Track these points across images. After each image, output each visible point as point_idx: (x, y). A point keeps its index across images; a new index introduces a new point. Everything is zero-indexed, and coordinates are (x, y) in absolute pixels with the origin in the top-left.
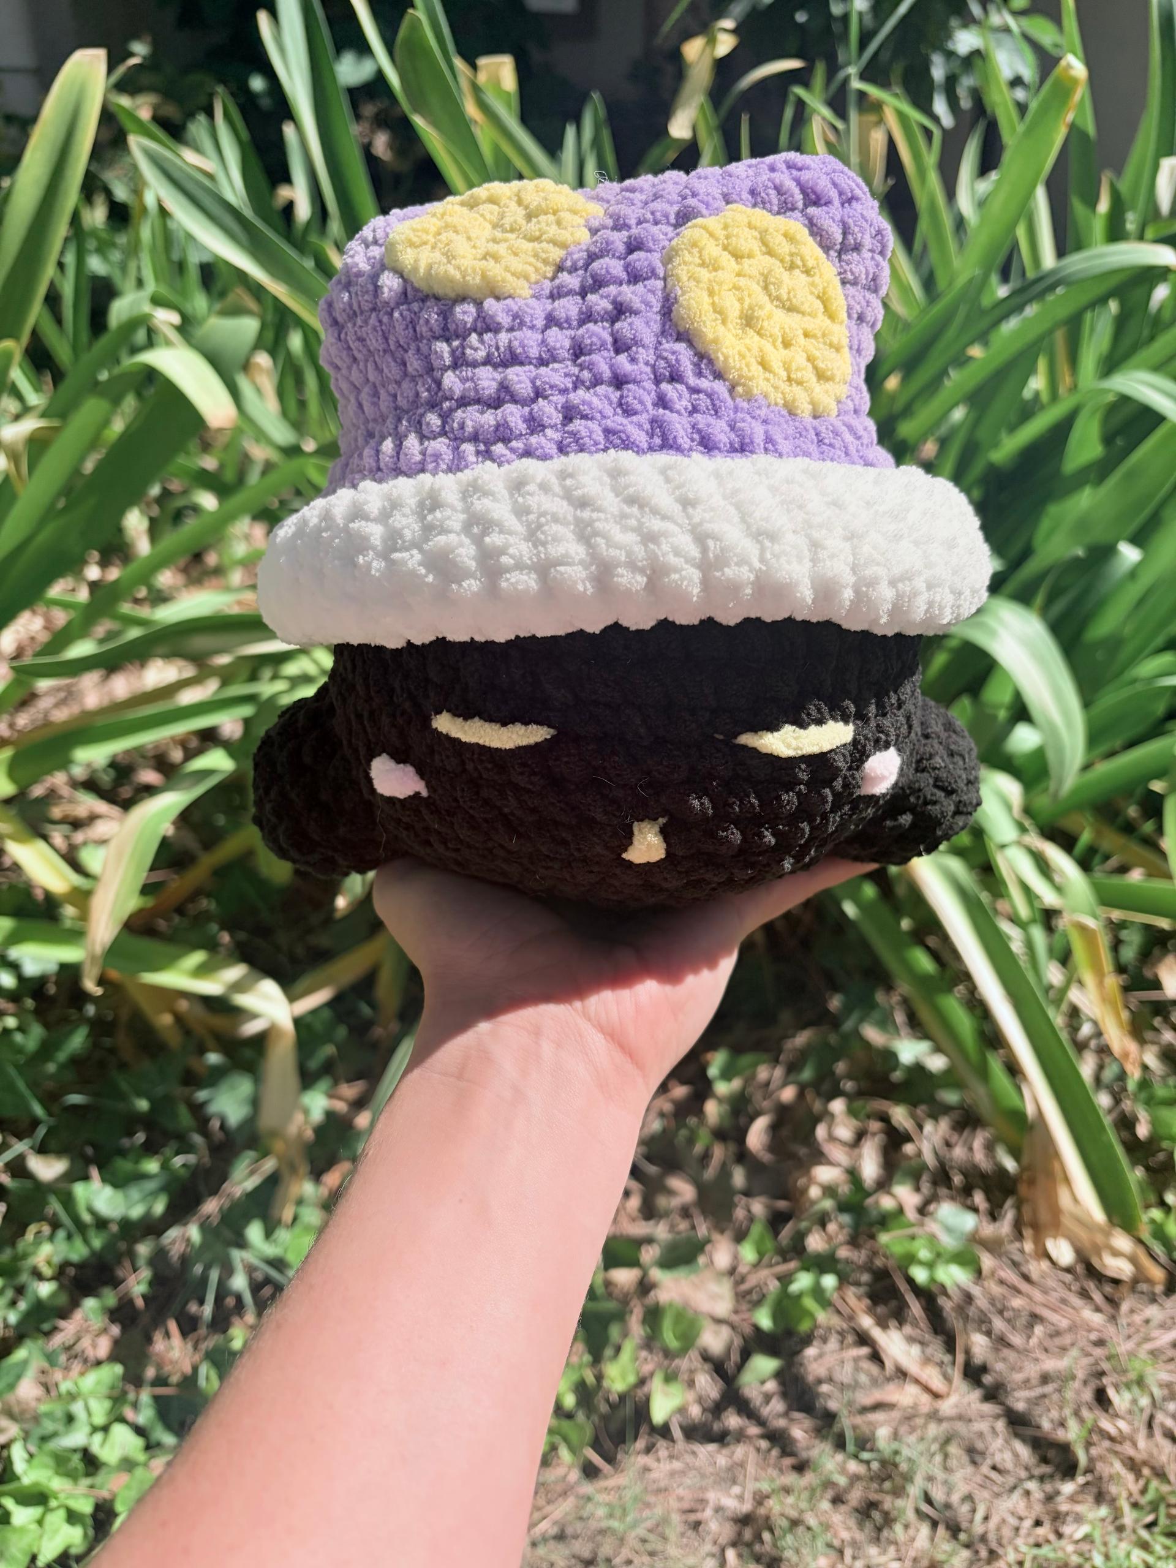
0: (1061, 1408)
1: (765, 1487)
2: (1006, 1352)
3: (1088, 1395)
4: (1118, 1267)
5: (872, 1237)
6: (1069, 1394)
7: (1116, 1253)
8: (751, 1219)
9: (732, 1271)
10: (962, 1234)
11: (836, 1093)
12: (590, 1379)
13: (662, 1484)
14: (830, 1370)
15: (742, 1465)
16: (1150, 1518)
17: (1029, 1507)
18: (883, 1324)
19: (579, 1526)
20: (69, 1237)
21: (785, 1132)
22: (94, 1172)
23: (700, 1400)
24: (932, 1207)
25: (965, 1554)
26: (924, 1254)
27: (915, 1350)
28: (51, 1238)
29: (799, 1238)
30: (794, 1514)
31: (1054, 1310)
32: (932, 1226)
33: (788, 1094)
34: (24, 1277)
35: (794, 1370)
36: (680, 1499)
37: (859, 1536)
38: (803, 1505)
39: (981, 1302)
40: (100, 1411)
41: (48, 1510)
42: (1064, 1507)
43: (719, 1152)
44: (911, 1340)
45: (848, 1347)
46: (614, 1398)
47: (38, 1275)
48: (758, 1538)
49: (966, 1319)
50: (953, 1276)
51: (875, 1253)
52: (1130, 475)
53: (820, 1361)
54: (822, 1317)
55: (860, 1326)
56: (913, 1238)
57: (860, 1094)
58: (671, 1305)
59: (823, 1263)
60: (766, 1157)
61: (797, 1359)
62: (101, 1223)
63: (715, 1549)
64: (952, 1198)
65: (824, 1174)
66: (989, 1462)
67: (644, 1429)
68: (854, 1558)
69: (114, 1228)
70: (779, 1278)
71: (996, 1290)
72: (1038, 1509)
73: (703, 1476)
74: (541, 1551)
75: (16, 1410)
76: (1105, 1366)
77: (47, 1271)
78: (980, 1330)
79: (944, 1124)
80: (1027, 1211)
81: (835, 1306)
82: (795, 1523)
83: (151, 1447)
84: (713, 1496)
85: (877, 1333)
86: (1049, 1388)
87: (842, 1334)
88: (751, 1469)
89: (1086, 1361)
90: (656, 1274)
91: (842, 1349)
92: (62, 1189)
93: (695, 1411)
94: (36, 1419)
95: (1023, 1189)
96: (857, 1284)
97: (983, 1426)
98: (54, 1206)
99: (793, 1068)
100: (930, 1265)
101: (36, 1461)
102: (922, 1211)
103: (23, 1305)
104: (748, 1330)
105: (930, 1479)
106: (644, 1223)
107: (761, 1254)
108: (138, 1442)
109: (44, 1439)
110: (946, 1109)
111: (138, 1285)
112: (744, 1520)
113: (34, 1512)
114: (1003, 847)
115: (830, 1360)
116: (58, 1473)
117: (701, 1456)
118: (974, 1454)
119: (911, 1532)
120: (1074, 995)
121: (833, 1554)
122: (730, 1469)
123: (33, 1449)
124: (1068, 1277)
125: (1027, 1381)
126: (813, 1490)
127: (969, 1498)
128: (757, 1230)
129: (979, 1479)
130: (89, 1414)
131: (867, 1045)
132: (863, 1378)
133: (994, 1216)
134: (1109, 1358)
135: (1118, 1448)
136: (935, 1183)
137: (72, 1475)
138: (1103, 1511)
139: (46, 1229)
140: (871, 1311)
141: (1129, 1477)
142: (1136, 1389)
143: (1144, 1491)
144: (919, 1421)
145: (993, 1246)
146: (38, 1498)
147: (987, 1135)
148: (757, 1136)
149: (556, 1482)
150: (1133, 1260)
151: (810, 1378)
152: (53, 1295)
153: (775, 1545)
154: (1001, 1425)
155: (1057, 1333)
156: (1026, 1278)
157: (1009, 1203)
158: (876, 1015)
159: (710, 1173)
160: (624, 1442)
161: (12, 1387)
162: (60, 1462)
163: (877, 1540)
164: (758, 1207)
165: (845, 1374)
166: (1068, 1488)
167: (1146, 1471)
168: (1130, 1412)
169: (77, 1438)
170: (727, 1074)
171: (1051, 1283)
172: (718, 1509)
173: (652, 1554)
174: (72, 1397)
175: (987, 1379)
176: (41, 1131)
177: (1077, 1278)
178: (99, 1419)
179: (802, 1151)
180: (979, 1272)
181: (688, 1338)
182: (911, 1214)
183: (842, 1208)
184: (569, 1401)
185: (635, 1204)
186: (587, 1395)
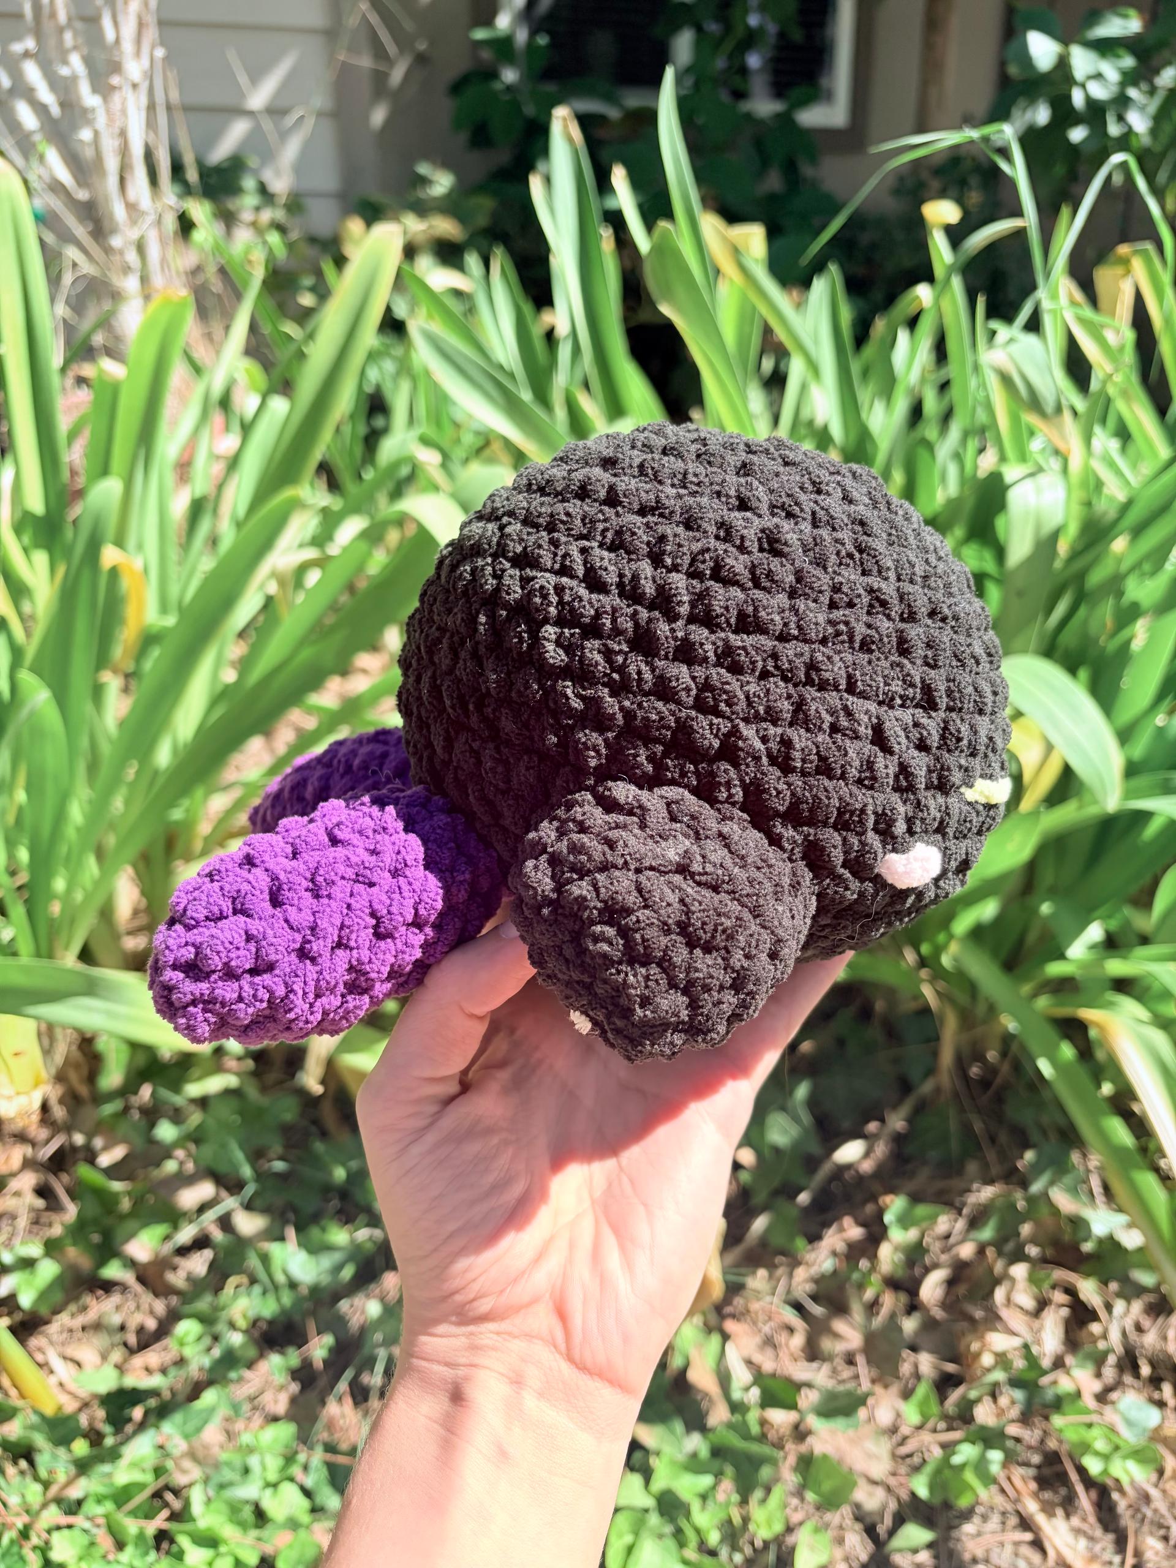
5: (1046, 1418)
8: (917, 1376)
9: (893, 1430)
10: (1144, 1430)
11: (1018, 1256)
12: (737, 1520)
14: (987, 1551)
18: (1048, 1509)
20: (264, 1293)
21: (961, 1290)
22: (291, 1232)
23: (848, 1559)
24: (1114, 1396)
26: (1100, 1445)
27: (1083, 1543)
28: (249, 1292)
29: (968, 1406)
32: (1111, 1416)
33: (966, 1251)
34: (221, 1327)
35: (951, 1545)
39: (1160, 1505)
40: (273, 1465)
41: (218, 1555)
43: (889, 1301)
44: (1077, 1532)
45: (1010, 1529)
46: (758, 1543)
47: (232, 1326)
49: (1141, 1520)
50: (1131, 1472)
51: (1047, 1435)
53: (979, 1539)
54: (984, 1494)
55: (1025, 1510)
56: (1090, 1426)
57: (1044, 1260)
58: (825, 1457)
59: (990, 1438)
60: (938, 1313)
61: (955, 1534)
62: (293, 1285)
64: (1138, 1389)
65: (998, 1341)
69: (304, 1291)
70: (944, 1446)
75: (200, 1454)
77: (242, 1323)
78: (1155, 1535)
79: (1137, 1306)
81: (999, 1485)
83: (316, 1510)
85: (1041, 1519)
87: (1004, 1515)
90: (813, 1422)
91: (1003, 1530)
92: (259, 1244)
94: (217, 1466)
96: (1026, 1464)
98: (253, 1262)
99: (975, 1222)
100: (1106, 1458)
101: (213, 1506)
102: (1102, 1398)
103: (217, 1352)
104: (904, 1496)
106: (806, 1364)
107: (925, 1418)
108: (304, 1503)
109: (222, 1486)
110: (1140, 1290)
111: (319, 1348)
113: (206, 1553)
115: (989, 1540)
116: (231, 1521)
123: (211, 1493)
128: (923, 1390)
130: (264, 1468)
131: (1055, 1211)
132: (1023, 1565)
136: (1120, 1367)
137: (243, 1525)
139: (244, 1279)
140: (1035, 1495)
146: (210, 1541)
148: (932, 1288)
151: (967, 1556)
152: (243, 1346)
158: (1068, 1179)
161: (199, 1430)
162: (234, 1510)
164: (926, 1362)
165: (1003, 1558)
169: (249, 1491)
170: (905, 1221)
174: (250, 1450)
176: (250, 1189)
178: (272, 1476)
179: (979, 1314)
180: (1161, 1472)
181: (842, 1489)
183: (1015, 1382)
184: (714, 1538)
185: (798, 1341)
186: (733, 1534)
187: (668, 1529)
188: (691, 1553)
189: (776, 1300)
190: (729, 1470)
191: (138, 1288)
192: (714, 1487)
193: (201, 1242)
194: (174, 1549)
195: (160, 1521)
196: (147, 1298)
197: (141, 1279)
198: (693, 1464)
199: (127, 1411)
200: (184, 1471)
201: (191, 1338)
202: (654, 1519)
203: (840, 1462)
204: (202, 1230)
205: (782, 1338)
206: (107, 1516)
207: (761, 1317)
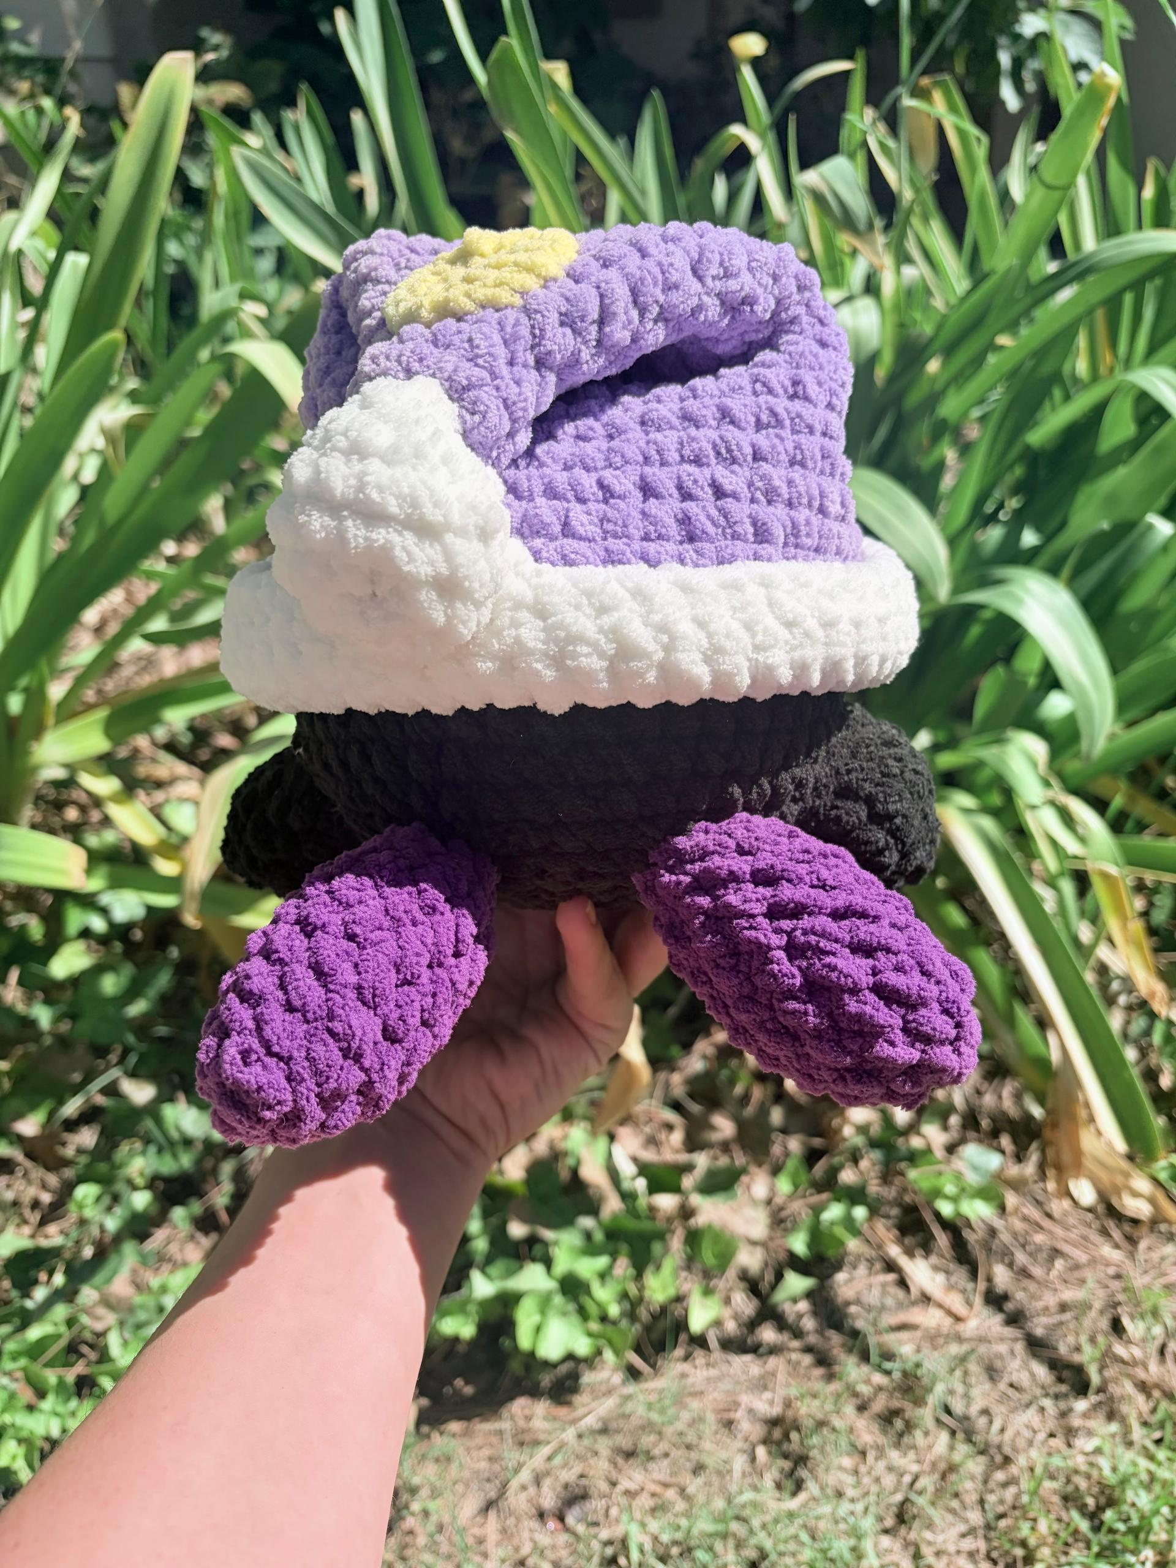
0: (1077, 1334)
1: (793, 1392)
2: (1027, 1282)
3: (1104, 1323)
4: (1137, 1207)
5: (902, 1174)
6: (1087, 1322)
7: (1136, 1194)
8: (787, 1154)
9: (769, 1202)
10: (988, 1173)
12: (633, 1290)
13: (698, 1388)
14: (858, 1293)
15: (773, 1374)
16: (1157, 1435)
17: (1044, 1422)
18: (910, 1253)
19: (621, 1423)
20: (160, 1151)
22: (182, 1097)
23: (736, 1317)
24: (960, 1148)
25: (982, 1459)
26: (950, 1189)
27: (940, 1278)
28: (143, 1153)
29: (833, 1173)
30: (820, 1416)
31: (1076, 1246)
32: (958, 1164)
34: (120, 1187)
35: (826, 1290)
36: (715, 1400)
37: (882, 1440)
38: (829, 1407)
39: (1005, 1237)
42: (1076, 1422)
43: (758, 1093)
44: (936, 1268)
45: (877, 1273)
46: (655, 1307)
47: (132, 1185)
48: (786, 1437)
49: (989, 1250)
50: (978, 1210)
51: (904, 1190)
52: (1159, 450)
53: (849, 1285)
54: (853, 1244)
55: (887, 1254)
56: (940, 1174)
58: (710, 1227)
59: (855, 1195)
60: (803, 1099)
61: (829, 1282)
62: (188, 1141)
63: (746, 1446)
64: (980, 1141)
65: (857, 1115)
66: (1006, 1379)
67: (683, 1337)
68: (877, 1459)
69: (200, 1147)
70: (812, 1209)
71: (1018, 1225)
72: (1052, 1424)
73: (737, 1383)
74: (586, 1442)
75: (114, 1301)
76: (1121, 1297)
77: (140, 1181)
78: (1002, 1262)
80: (1050, 1152)
81: (864, 1235)
82: (821, 1424)
84: (745, 1399)
85: (903, 1261)
86: (1067, 1316)
87: (870, 1262)
88: (781, 1377)
89: (1101, 1293)
90: (696, 1199)
91: (870, 1274)
92: (152, 1110)
93: (731, 1327)
94: (131, 1309)
95: (1047, 1133)
96: (887, 1217)
97: (1002, 1348)
98: (146, 1124)
102: (951, 1149)
103: (119, 1214)
104: (782, 1256)
105: (951, 1392)
106: (686, 1153)
107: (796, 1186)
109: (138, 1327)
111: (220, 1196)
112: (774, 1422)
114: (1033, 807)
115: (859, 1284)
117: (735, 1365)
118: (992, 1372)
119: (930, 1439)
120: (1103, 952)
121: (857, 1458)
122: (762, 1377)
123: (127, 1335)
124: (1090, 1216)
125: (1046, 1309)
126: (838, 1396)
127: (985, 1412)
128: (791, 1164)
129: (995, 1395)
132: (889, 1302)
133: (1019, 1157)
134: (1125, 1290)
135: (1130, 1370)
136: (963, 1126)
138: (1114, 1427)
139: (138, 1145)
140: (900, 1241)
141: (1140, 1399)
142: (1149, 1318)
143: (1154, 1411)
144: (941, 1341)
145: (1017, 1185)
147: (1016, 1084)
149: (601, 1383)
150: (1152, 1201)
151: (840, 1300)
152: (148, 1205)
153: (802, 1443)
154: (1020, 1347)
155: (1077, 1267)
156: (1049, 1216)
157: (1034, 1146)
159: (749, 1111)
160: (664, 1350)
161: (109, 1281)
163: (897, 1445)
164: (795, 1144)
165: (873, 1297)
166: (1081, 1405)
167: (1156, 1393)
168: (1144, 1340)
171: (1071, 1221)
172: (751, 1411)
173: (689, 1447)
174: (163, 1291)
175: (1009, 1306)
176: (133, 1059)
177: (1097, 1217)
180: (1002, 1209)
181: (725, 1257)
182: (939, 1153)
183: (874, 1144)
184: (614, 1310)
185: (677, 1137)
186: (632, 1304)
187: (571, 1307)
188: (594, 1326)
189: (654, 1102)
190: (624, 1248)
191: (28, 1164)
192: (611, 1267)
193: (89, 1116)
194: (96, 1390)
195: (80, 1368)
196: (37, 1172)
197: (30, 1155)
198: (590, 1249)
199: (32, 1273)
200: (98, 1318)
201: (90, 1201)
202: (558, 1300)
203: (723, 1229)
204: (87, 1101)
205: (663, 1136)
206: (24, 1369)
207: (642, 1118)
